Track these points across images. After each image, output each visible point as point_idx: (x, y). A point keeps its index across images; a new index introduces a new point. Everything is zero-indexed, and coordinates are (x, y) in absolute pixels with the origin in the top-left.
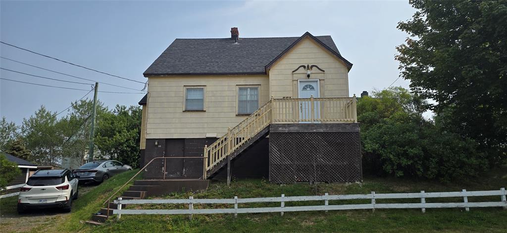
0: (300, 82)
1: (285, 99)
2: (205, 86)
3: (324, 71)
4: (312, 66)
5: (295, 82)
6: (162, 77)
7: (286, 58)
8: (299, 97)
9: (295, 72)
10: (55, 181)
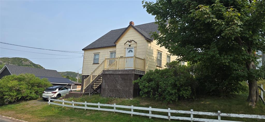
0: (127, 49)
1: (121, 57)
2: (100, 53)
3: (136, 43)
4: (132, 41)
5: (125, 49)
6: (87, 50)
7: (123, 37)
8: (126, 57)
9: (125, 44)
10: (52, 90)
